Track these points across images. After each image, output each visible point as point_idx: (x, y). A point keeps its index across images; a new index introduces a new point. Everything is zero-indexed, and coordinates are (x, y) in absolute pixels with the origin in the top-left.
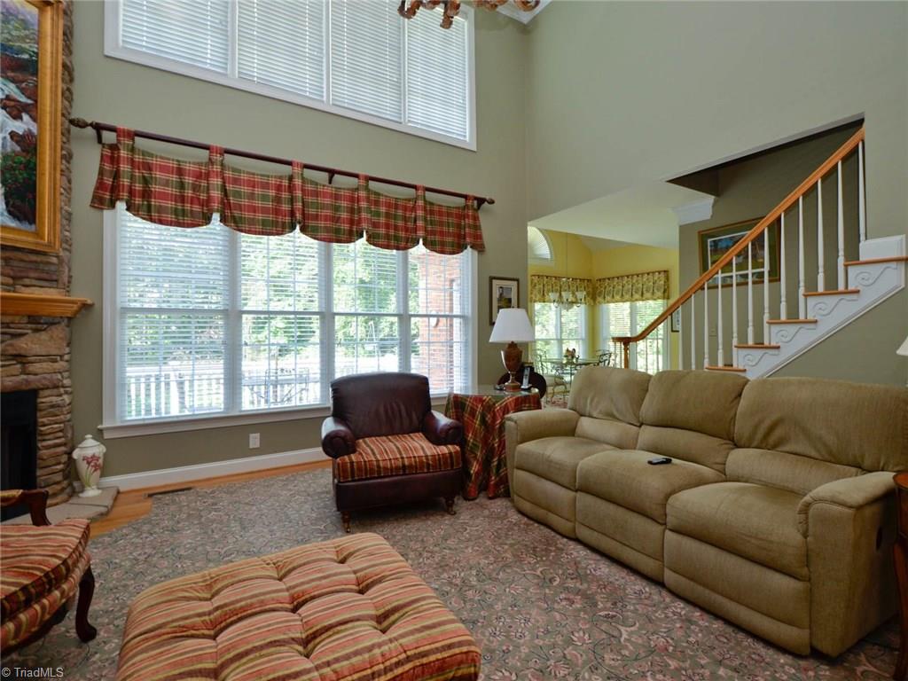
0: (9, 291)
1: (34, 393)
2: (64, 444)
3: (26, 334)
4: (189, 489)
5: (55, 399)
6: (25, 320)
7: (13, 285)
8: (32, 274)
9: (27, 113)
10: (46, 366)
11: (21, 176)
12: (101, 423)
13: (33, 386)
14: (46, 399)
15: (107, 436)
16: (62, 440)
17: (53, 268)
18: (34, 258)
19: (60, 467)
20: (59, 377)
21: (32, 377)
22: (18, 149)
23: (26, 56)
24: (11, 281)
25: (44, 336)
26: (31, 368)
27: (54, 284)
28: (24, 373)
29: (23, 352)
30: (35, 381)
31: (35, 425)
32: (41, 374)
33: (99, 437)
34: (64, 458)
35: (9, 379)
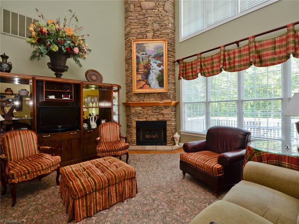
0: (161, 101)
1: (166, 122)
2: (172, 133)
3: (163, 109)
5: (169, 123)
6: (163, 107)
7: (162, 100)
8: (164, 97)
9: (162, 65)
10: (168, 116)
11: (161, 78)
12: (180, 130)
13: (165, 120)
14: (168, 123)
15: (182, 133)
16: (171, 132)
17: (169, 95)
18: (164, 94)
19: (171, 138)
20: (170, 118)
21: (165, 118)
22: (160, 73)
23: (161, 54)
24: (161, 99)
25: (167, 110)
26: (165, 116)
27: (169, 99)
28: (164, 117)
29: (163, 113)
30: (165, 119)
31: (166, 128)
32: (166, 117)
33: (179, 133)
34: (172, 136)
35: (161, 118)
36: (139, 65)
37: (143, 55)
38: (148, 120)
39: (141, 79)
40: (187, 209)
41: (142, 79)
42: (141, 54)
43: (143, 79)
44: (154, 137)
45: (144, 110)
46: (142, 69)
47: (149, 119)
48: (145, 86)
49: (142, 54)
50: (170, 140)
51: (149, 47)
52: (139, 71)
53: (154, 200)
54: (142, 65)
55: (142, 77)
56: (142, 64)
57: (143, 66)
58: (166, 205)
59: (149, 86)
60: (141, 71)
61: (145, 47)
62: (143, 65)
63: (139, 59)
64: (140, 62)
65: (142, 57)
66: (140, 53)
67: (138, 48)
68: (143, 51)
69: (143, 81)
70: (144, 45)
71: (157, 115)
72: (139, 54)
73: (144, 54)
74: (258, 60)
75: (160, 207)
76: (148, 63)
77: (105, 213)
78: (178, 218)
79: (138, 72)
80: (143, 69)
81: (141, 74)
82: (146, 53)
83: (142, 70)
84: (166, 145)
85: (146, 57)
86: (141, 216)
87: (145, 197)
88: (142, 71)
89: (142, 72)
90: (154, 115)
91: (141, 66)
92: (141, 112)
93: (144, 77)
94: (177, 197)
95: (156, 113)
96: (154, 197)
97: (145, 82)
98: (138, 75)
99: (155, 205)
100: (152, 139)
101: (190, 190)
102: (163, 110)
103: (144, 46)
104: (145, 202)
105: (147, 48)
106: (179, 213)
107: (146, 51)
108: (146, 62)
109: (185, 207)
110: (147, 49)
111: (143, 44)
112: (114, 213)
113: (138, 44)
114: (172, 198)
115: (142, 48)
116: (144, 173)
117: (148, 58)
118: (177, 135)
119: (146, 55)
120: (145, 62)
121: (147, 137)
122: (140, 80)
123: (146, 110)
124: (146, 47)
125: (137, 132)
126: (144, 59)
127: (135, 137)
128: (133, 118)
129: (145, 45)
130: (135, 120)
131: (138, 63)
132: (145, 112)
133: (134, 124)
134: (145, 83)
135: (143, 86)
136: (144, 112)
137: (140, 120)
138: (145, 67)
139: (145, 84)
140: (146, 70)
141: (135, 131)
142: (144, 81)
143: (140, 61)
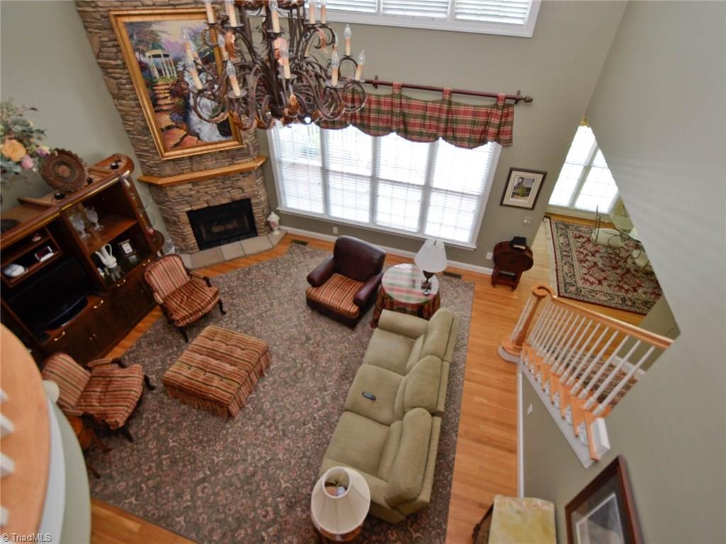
1: (248, 200)
2: (264, 216)
4: (304, 244)
6: (239, 174)
7: (232, 161)
12: (278, 208)
13: (248, 197)
14: (254, 201)
16: (262, 215)
19: (263, 223)
20: (256, 192)
23: (208, 53)
25: (247, 179)
26: (245, 191)
28: (243, 193)
29: (240, 186)
30: (246, 195)
31: (251, 209)
32: (248, 192)
33: (277, 212)
34: (265, 220)
35: (238, 195)
36: (155, 88)
37: (158, 60)
38: (212, 205)
39: (171, 123)
40: (329, 357)
41: (173, 124)
42: (149, 57)
43: (176, 123)
44: (230, 227)
45: (197, 188)
46: (166, 98)
47: (215, 203)
48: (186, 139)
49: (155, 56)
50: (263, 227)
51: (169, 34)
52: (160, 105)
53: (294, 360)
54: (163, 87)
55: (172, 119)
56: (162, 85)
57: (165, 89)
58: (309, 361)
59: (196, 138)
60: (166, 104)
61: (157, 35)
62: (167, 87)
63: (150, 71)
64: (154, 80)
65: (157, 65)
66: (148, 54)
67: (135, 37)
68: (154, 48)
69: (177, 127)
70: (151, 29)
71: (228, 191)
72: (144, 56)
73: (159, 56)
74: (402, 127)
75: (305, 365)
76: (178, 81)
77: (254, 396)
78: (325, 370)
79: (157, 108)
80: (169, 98)
81: (167, 110)
82: (165, 53)
83: (166, 102)
84: (256, 235)
85: (167, 66)
86: (292, 383)
87: (283, 360)
88: (168, 104)
89: (170, 107)
90: (223, 192)
91: (162, 90)
92: (193, 193)
93: (177, 119)
94: (315, 345)
95: (227, 188)
96: (292, 355)
97: (185, 130)
98: (159, 114)
99: (299, 365)
100: (227, 231)
101: (326, 330)
102: (239, 180)
103: (152, 32)
104: (287, 366)
105: (164, 38)
106: (324, 364)
107: (163, 46)
108: (172, 77)
109: (328, 355)
110: (163, 41)
111: (149, 24)
112: (264, 392)
113: (131, 24)
114: (311, 349)
115: (148, 37)
116: (259, 321)
117: (175, 65)
118: (274, 218)
119: (167, 59)
120: (170, 76)
121: (215, 231)
122: (169, 128)
123: (202, 187)
124: (159, 34)
125: (193, 229)
126: (165, 70)
127: (194, 238)
128: (178, 208)
129: (155, 27)
130: (182, 210)
131: (151, 84)
132: (201, 191)
133: (185, 218)
134: (185, 133)
135: (182, 139)
136: (198, 192)
137: (195, 208)
138: (174, 93)
139: (185, 136)
140: (177, 100)
141: (191, 229)
142: (182, 128)
143: (155, 78)
